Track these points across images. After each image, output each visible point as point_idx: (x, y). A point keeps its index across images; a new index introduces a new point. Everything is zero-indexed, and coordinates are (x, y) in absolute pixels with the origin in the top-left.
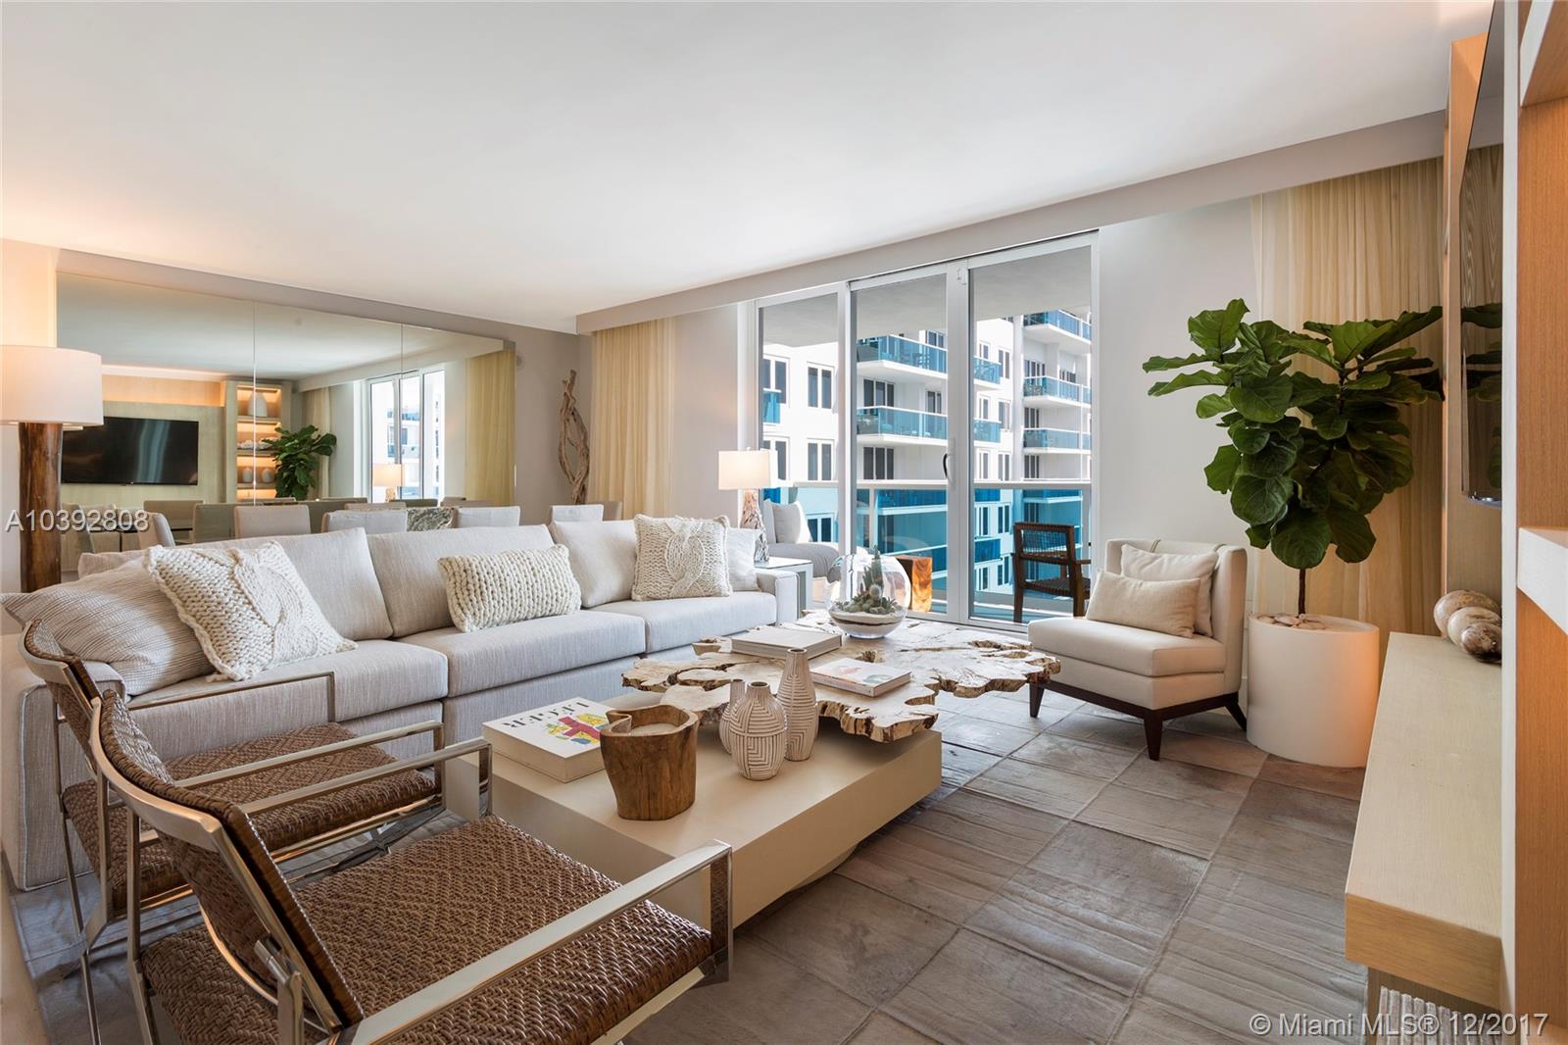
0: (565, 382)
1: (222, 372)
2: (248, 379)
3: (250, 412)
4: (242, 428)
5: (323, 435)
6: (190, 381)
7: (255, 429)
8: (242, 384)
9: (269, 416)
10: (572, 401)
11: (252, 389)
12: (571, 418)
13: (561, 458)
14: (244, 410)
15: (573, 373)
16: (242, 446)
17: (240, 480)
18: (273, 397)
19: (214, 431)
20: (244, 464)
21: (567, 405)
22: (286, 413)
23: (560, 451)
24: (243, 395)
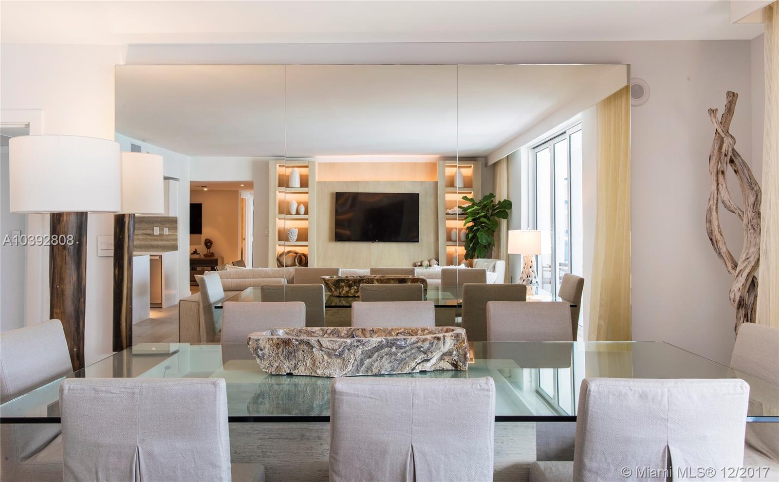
0: (713, 112)
1: (437, 154)
2: (453, 158)
3: (455, 185)
4: (450, 197)
5: (502, 201)
6: (415, 163)
7: (458, 197)
8: (448, 163)
9: (465, 187)
10: (727, 140)
11: (456, 166)
12: (729, 170)
13: (710, 233)
14: (451, 184)
15: (732, 97)
16: (450, 211)
17: (449, 239)
18: (468, 172)
19: (431, 200)
20: (452, 226)
21: (720, 148)
22: (477, 184)
23: (709, 221)
24: (450, 171)
